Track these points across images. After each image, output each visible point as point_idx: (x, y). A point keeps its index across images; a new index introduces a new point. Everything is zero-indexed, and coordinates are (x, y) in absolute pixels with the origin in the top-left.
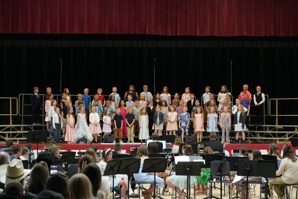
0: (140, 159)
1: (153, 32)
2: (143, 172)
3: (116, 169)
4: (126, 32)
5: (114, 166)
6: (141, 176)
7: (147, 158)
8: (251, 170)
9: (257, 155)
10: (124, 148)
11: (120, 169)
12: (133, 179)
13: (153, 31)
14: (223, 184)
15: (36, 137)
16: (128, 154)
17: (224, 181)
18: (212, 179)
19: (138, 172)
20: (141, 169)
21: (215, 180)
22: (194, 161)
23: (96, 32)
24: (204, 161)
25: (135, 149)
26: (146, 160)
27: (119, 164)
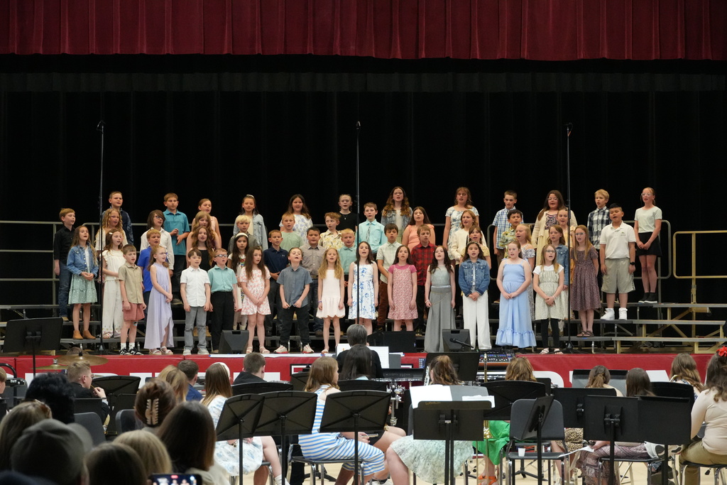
0: (316, 396)
1: (352, 50)
2: (322, 430)
3: (247, 421)
4: (278, 50)
5: (243, 415)
6: (317, 441)
7: (335, 390)
8: (622, 422)
9: (640, 384)
10: (272, 366)
11: (261, 422)
12: (297, 450)
13: (353, 47)
14: (545, 465)
15: (29, 336)
16: (285, 382)
17: (547, 454)
18: (515, 450)
19: (309, 431)
20: (317, 424)
21: (522, 452)
22: (465, 399)
23: (197, 49)
24: (491, 399)
25: (304, 370)
26: (330, 398)
27: (254, 411)
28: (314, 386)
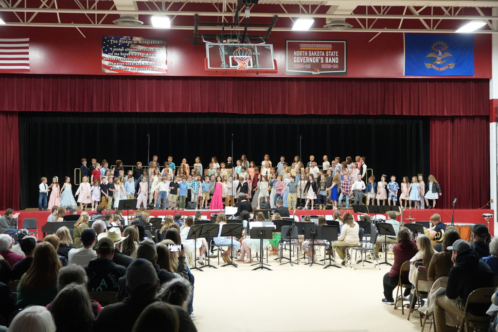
0: (219, 225)
1: (230, 111)
2: (221, 236)
3: (198, 233)
4: (207, 111)
5: (196, 231)
6: (219, 239)
7: (225, 223)
8: (316, 234)
9: (322, 220)
10: (204, 214)
11: (202, 233)
12: (213, 242)
13: (231, 110)
14: (292, 246)
15: (126, 205)
16: (209, 220)
17: (293, 243)
18: (282, 241)
19: (217, 236)
20: (220, 234)
21: (285, 242)
22: (267, 226)
23: (180, 111)
24: (275, 226)
25: (215, 215)
26: (224, 226)
27: (200, 229)
28: (219, 222)
